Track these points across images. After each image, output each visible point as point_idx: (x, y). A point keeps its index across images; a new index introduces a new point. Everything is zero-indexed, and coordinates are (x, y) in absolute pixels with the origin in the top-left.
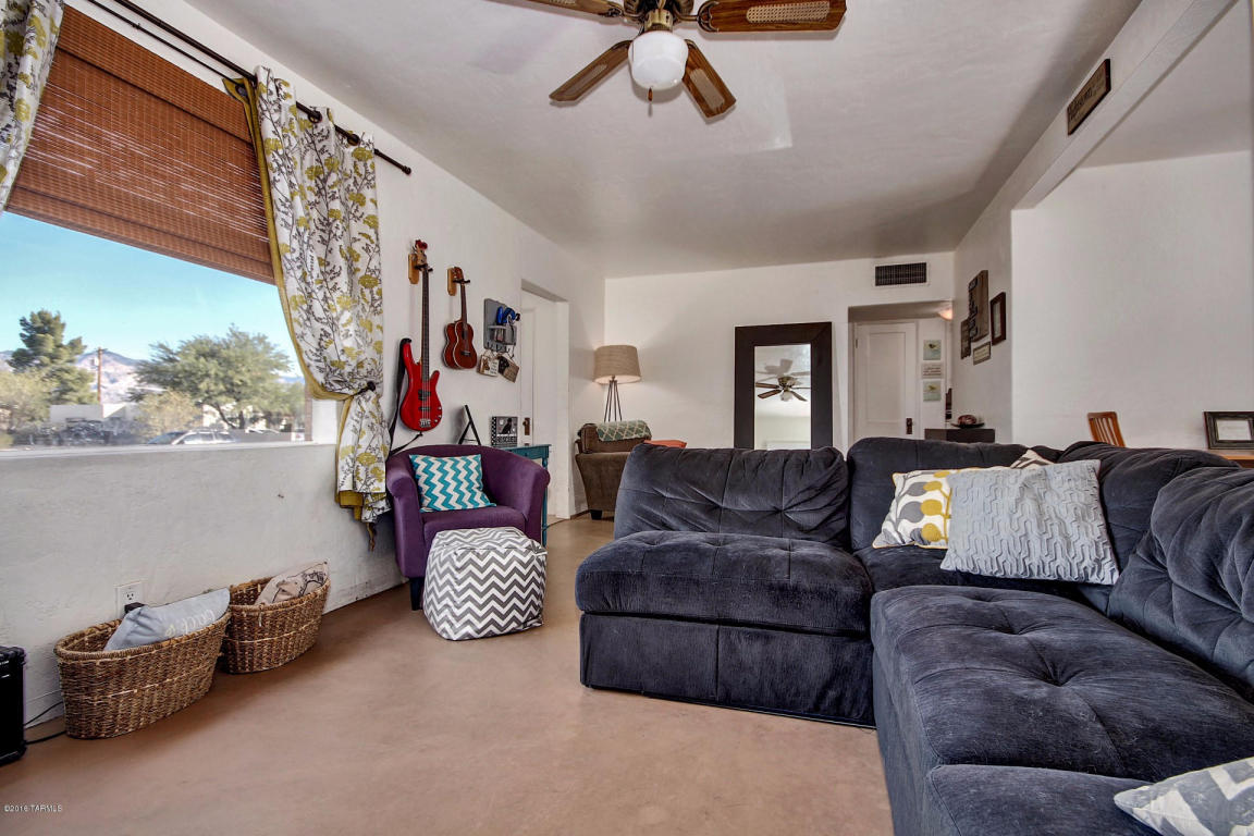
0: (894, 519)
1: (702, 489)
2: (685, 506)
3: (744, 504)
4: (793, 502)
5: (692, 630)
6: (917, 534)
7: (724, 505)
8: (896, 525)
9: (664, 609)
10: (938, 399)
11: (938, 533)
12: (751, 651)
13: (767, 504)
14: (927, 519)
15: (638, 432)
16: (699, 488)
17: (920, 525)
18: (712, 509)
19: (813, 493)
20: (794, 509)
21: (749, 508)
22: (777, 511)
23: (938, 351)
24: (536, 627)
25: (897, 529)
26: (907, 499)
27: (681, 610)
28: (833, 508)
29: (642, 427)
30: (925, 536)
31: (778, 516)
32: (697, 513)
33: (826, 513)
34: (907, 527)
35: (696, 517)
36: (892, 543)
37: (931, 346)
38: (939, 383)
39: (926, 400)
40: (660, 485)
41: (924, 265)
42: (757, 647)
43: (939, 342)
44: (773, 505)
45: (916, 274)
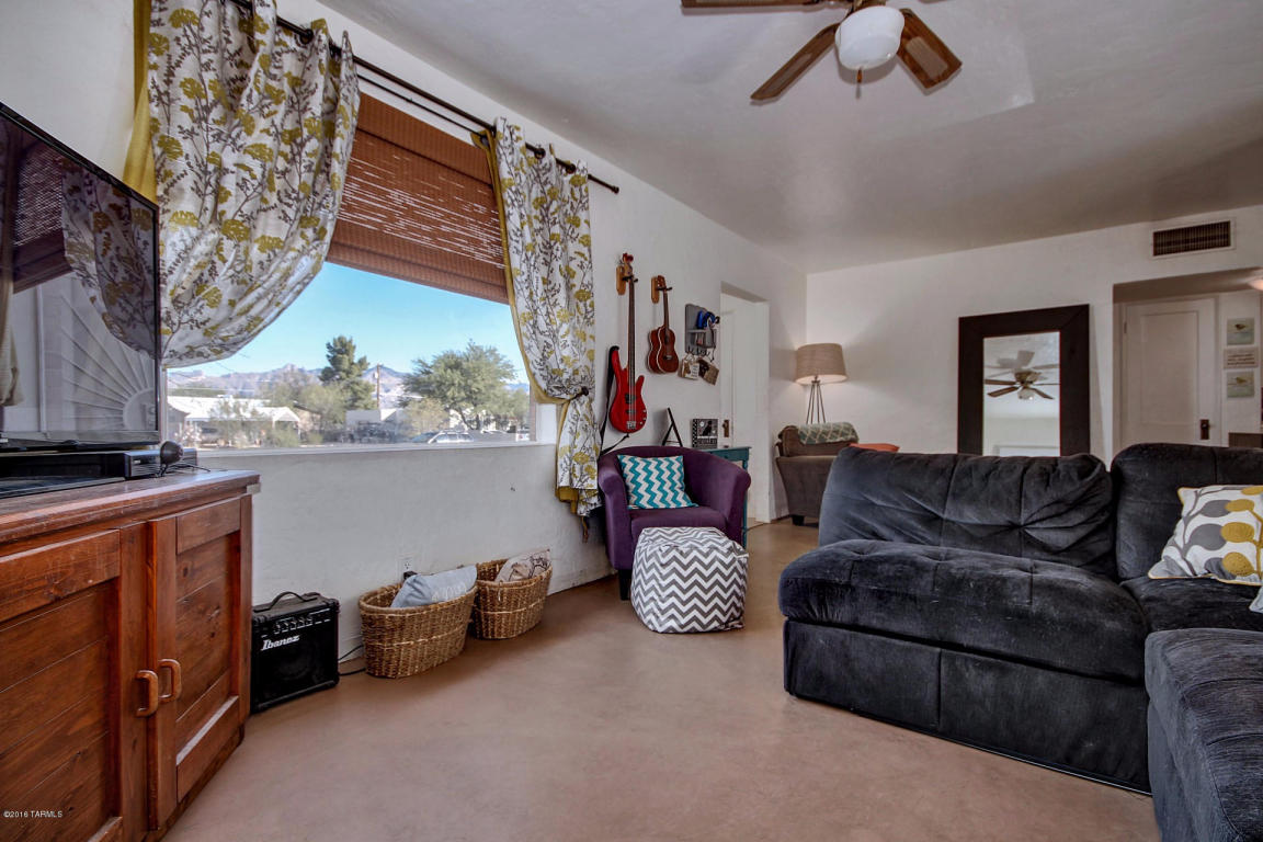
0: (1181, 546)
1: (919, 498)
2: (899, 515)
3: (971, 516)
4: (1035, 518)
5: (909, 650)
6: (1216, 565)
7: (945, 516)
8: (1184, 552)
9: (875, 623)
10: (1251, 394)
11: (1249, 565)
12: (981, 683)
13: (1001, 518)
14: (1230, 547)
15: (843, 434)
16: (915, 496)
17: (1221, 553)
18: (932, 521)
19: (1063, 508)
20: (1037, 525)
21: (977, 521)
22: (1012, 527)
23: (1251, 333)
24: (737, 629)
25: (1184, 556)
26: (1201, 520)
27: (894, 627)
28: (1093, 526)
29: (848, 429)
30: (1227, 567)
31: (1016, 533)
32: (913, 523)
33: (1081, 532)
34: (1199, 557)
35: (913, 528)
36: (1178, 574)
37: (1238, 326)
38: (1252, 374)
39: (1231, 396)
40: (869, 491)
41: (1226, 225)
42: (989, 680)
43: (1252, 322)
44: (1008, 518)
45: (1217, 236)
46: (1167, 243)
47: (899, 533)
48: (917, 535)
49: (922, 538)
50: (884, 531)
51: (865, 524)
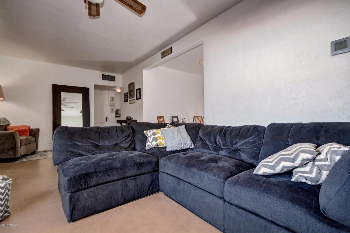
0: (151, 142)
1: (93, 140)
2: (88, 147)
3: (107, 143)
4: (122, 141)
6: (157, 145)
7: (101, 145)
8: (151, 143)
11: (162, 143)
13: (114, 142)
16: (91, 140)
17: (158, 142)
18: (97, 146)
19: (126, 138)
20: (122, 143)
21: (109, 144)
22: (117, 144)
26: (153, 136)
28: (131, 141)
30: (159, 144)
31: (118, 146)
32: (92, 148)
33: (130, 143)
34: (154, 143)
35: (92, 150)
36: (151, 147)
40: (76, 141)
44: (116, 142)
46: (105, 77)
47: (89, 152)
48: (94, 152)
49: (95, 152)
50: (83, 153)
51: (76, 152)
